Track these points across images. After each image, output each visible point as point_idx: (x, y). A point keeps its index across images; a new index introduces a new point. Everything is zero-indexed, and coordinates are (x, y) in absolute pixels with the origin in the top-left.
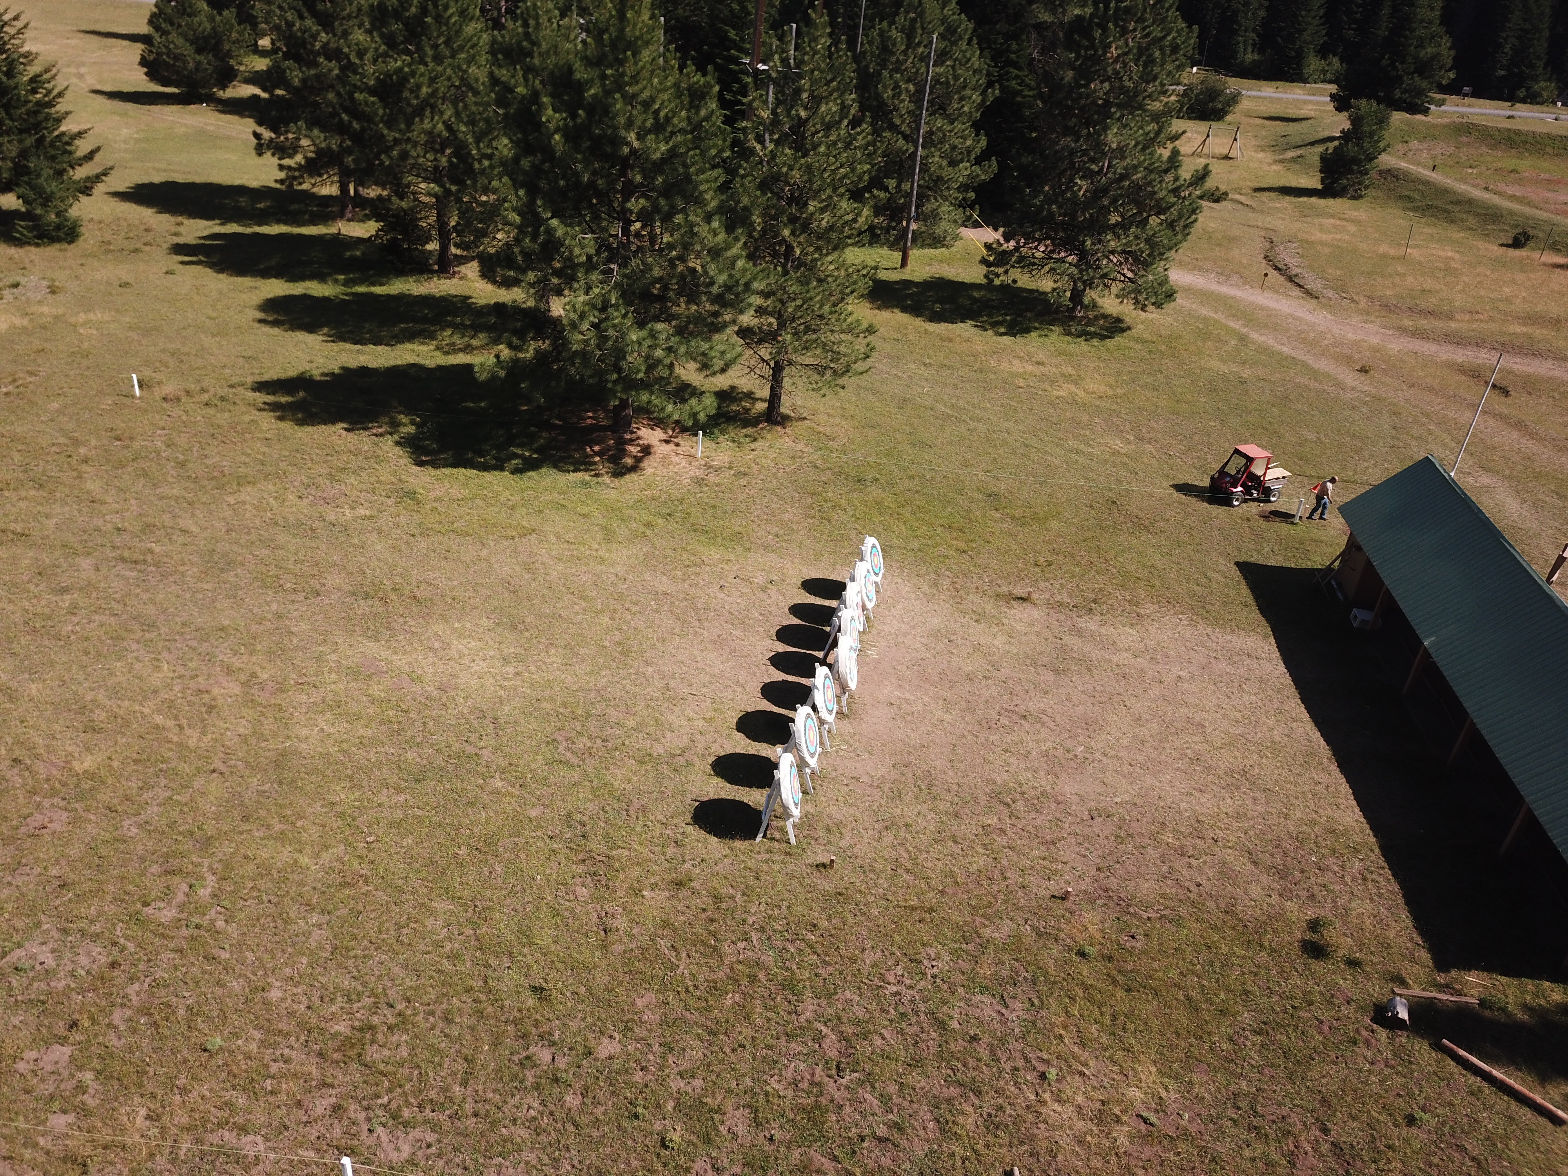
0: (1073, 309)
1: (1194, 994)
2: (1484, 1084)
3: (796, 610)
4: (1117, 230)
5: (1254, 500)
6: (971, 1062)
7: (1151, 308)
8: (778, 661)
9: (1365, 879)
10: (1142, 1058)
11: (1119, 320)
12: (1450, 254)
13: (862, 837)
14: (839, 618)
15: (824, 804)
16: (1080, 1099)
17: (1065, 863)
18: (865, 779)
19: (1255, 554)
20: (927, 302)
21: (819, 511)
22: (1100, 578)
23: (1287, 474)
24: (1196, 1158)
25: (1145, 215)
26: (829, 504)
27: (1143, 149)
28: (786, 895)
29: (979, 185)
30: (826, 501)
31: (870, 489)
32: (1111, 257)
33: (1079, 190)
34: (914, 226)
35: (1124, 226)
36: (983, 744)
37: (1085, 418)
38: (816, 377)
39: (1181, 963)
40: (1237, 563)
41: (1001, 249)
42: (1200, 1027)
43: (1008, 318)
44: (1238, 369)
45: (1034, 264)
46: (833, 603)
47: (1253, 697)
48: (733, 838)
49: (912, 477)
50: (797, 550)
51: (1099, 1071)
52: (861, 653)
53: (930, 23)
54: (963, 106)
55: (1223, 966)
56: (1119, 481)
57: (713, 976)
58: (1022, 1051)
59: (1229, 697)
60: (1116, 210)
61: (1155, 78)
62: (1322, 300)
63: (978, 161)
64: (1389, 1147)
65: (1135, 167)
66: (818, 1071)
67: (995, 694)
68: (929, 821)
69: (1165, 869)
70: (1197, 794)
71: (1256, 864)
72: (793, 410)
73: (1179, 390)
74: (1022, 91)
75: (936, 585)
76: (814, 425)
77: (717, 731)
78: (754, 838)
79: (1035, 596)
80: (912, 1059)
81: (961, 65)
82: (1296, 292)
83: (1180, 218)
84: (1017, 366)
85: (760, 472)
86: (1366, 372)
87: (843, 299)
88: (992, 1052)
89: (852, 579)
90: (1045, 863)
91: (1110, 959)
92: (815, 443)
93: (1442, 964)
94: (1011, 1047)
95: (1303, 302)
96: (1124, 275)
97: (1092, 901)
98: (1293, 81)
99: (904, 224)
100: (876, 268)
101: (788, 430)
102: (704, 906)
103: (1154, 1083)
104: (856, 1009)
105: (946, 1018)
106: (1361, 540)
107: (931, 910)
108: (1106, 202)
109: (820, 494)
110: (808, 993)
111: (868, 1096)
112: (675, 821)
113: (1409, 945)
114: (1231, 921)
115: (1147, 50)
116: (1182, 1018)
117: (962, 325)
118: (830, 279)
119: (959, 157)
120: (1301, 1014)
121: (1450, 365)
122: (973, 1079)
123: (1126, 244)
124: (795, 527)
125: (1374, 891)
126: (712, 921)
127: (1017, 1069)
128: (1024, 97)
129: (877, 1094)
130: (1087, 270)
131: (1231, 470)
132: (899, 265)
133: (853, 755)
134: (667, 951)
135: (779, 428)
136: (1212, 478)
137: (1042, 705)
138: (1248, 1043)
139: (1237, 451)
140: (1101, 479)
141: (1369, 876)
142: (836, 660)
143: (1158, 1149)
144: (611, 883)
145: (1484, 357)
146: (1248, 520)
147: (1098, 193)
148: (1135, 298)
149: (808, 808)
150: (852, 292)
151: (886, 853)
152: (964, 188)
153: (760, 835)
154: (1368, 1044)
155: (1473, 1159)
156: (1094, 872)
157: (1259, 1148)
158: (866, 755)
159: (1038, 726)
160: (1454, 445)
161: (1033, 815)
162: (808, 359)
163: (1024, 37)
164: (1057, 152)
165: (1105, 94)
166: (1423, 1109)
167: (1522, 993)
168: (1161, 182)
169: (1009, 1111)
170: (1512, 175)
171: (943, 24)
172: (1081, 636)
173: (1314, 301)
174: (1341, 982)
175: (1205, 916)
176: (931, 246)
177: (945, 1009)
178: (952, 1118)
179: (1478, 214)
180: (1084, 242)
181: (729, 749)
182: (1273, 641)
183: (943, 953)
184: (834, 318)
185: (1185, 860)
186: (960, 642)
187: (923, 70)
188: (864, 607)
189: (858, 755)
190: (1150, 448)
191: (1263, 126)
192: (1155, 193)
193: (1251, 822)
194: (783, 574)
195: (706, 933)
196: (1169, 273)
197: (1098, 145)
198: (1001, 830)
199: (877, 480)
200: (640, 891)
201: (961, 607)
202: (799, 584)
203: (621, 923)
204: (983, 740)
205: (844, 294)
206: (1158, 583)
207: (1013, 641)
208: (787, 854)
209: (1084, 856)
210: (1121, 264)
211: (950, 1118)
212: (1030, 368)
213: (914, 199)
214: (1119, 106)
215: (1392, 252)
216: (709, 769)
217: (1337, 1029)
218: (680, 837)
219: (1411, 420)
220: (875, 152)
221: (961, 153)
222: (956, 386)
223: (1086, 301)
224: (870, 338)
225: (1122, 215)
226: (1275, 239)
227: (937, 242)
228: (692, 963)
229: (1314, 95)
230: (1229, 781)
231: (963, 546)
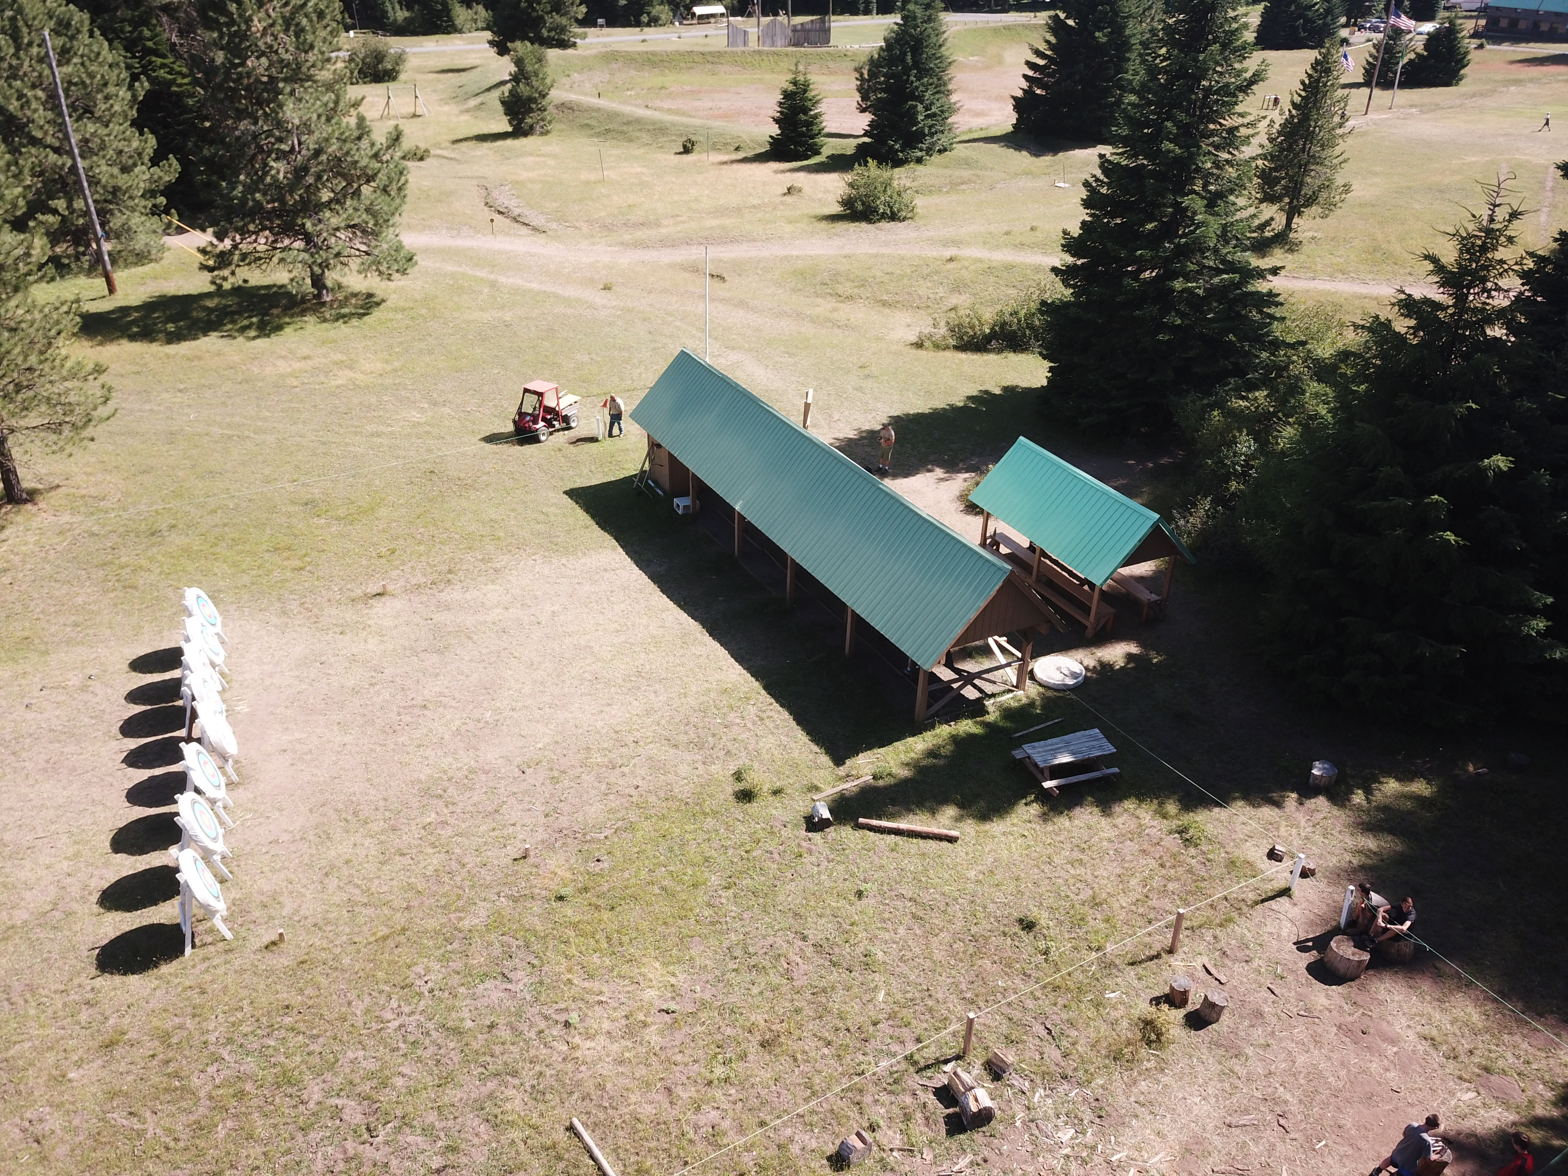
0: (319, 296)
1: (666, 883)
2: (898, 838)
3: (134, 697)
4: (333, 206)
5: (558, 430)
6: (497, 1049)
7: (396, 276)
8: (134, 759)
9: (762, 719)
10: (645, 960)
11: (370, 295)
12: (639, 170)
13: (304, 896)
14: (188, 686)
15: (249, 883)
16: (606, 1025)
17: (514, 825)
18: (285, 837)
19: (577, 479)
20: (156, 324)
21: (118, 581)
22: (446, 549)
23: (577, 398)
24: (718, 1018)
25: (355, 185)
26: (128, 570)
27: (328, 120)
28: (244, 993)
29: (166, 187)
30: (122, 568)
31: (170, 539)
32: (338, 234)
33: (278, 172)
34: (106, 247)
35: (338, 200)
36: (394, 750)
37: (373, 400)
38: (54, 437)
39: (647, 862)
40: (566, 493)
41: (218, 250)
42: (683, 908)
43: (254, 320)
44: (499, 315)
45: (260, 258)
46: (175, 674)
47: (622, 605)
48: (156, 966)
49: (213, 512)
50: (108, 632)
51: (614, 992)
52: (230, 713)
53: (34, 19)
54: (112, 106)
55: (682, 846)
56: (429, 451)
57: (192, 1118)
58: (540, 1013)
59: (603, 613)
60: (324, 186)
61: (312, 47)
62: (549, 233)
63: (155, 161)
64: (852, 924)
65: (327, 140)
66: (350, 1145)
67: (387, 697)
68: (368, 848)
69: (603, 787)
70: (607, 709)
71: (676, 746)
72: (40, 481)
73: (453, 348)
74: (175, 79)
75: (284, 613)
76: (72, 490)
77: (88, 864)
78: (182, 952)
79: (390, 588)
80: (440, 1079)
81: (91, 60)
82: (524, 230)
83: (391, 182)
84: (283, 367)
85: (24, 562)
86: (609, 289)
87: (50, 344)
88: (513, 1029)
89: (187, 640)
90: (496, 833)
91: (586, 889)
92: (82, 509)
93: (839, 761)
94: (529, 1015)
95: (534, 239)
96: (358, 250)
97: (551, 847)
98: (449, 33)
99: (94, 246)
100: (78, 301)
101: (42, 505)
102: (151, 1053)
103: (662, 975)
104: (364, 1064)
105: (457, 1023)
106: (658, 439)
107: (404, 930)
108: (310, 180)
109: (112, 563)
110: (308, 1077)
111: (409, 1139)
112: (76, 981)
113: (811, 757)
114: (674, 805)
115: (293, 19)
116: (664, 908)
117: (206, 339)
118: (23, 325)
119: (131, 162)
120: (754, 854)
121: (672, 266)
122: (506, 1064)
123: (347, 219)
124: (95, 608)
125: (771, 726)
126: (168, 1062)
127: (541, 1032)
128: (180, 85)
129: (419, 1131)
130: (317, 253)
131: (528, 409)
132: (107, 292)
133: (261, 820)
134: (125, 1122)
135: (29, 506)
136: (514, 422)
137: (437, 689)
138: (724, 901)
139: (526, 391)
140: (412, 453)
141: (764, 715)
142: (203, 732)
143: (687, 1029)
144: (22, 1087)
145: (694, 253)
146: (560, 450)
147: (300, 172)
148: (378, 270)
149: (232, 896)
150: (59, 334)
151: (336, 899)
152: (151, 193)
153: (188, 950)
154: (810, 852)
155: (911, 900)
156: (543, 820)
157: (762, 980)
158: (277, 814)
159: (441, 710)
160: (700, 334)
161: (468, 794)
162: (33, 419)
163: (154, 21)
164: (238, 138)
165: (266, 70)
166: (865, 881)
167: (898, 755)
168: (358, 149)
169: (548, 1072)
170: (663, 91)
171: (51, 18)
172: (449, 610)
173: (543, 235)
174: (774, 812)
175: (652, 812)
176: (136, 264)
177: (454, 1015)
178: (500, 1110)
179: (649, 130)
180: (303, 225)
181: (111, 876)
182: (620, 550)
183: (431, 964)
184: (47, 367)
185: (617, 771)
186: (332, 660)
187: (47, 72)
188: (213, 665)
189: (268, 817)
190: (447, 410)
191: (438, 80)
192: (357, 162)
193: (660, 713)
194: (101, 664)
195: (165, 1079)
196: (401, 238)
197: (279, 124)
198: (442, 822)
199: (174, 526)
200: (64, 1076)
201: (320, 625)
202: (126, 667)
203: (54, 1122)
204: (392, 746)
205: (49, 338)
206: (501, 534)
207: (385, 639)
208: (227, 952)
209: (529, 810)
210: (350, 239)
211: (498, 1111)
212: (297, 365)
213: (95, 217)
214: (285, 80)
215: (593, 177)
216: (96, 909)
217: (785, 851)
218: (90, 996)
219: (659, 321)
220: (21, 172)
221: (131, 157)
222: (224, 404)
223: (329, 283)
224: (103, 378)
225: (333, 191)
226: (488, 186)
227: (141, 258)
228: (161, 1118)
229: (473, 43)
230: (629, 685)
231: (299, 564)
